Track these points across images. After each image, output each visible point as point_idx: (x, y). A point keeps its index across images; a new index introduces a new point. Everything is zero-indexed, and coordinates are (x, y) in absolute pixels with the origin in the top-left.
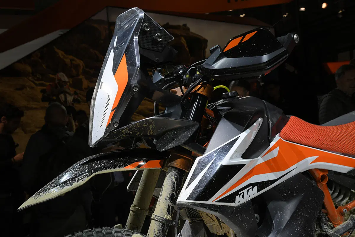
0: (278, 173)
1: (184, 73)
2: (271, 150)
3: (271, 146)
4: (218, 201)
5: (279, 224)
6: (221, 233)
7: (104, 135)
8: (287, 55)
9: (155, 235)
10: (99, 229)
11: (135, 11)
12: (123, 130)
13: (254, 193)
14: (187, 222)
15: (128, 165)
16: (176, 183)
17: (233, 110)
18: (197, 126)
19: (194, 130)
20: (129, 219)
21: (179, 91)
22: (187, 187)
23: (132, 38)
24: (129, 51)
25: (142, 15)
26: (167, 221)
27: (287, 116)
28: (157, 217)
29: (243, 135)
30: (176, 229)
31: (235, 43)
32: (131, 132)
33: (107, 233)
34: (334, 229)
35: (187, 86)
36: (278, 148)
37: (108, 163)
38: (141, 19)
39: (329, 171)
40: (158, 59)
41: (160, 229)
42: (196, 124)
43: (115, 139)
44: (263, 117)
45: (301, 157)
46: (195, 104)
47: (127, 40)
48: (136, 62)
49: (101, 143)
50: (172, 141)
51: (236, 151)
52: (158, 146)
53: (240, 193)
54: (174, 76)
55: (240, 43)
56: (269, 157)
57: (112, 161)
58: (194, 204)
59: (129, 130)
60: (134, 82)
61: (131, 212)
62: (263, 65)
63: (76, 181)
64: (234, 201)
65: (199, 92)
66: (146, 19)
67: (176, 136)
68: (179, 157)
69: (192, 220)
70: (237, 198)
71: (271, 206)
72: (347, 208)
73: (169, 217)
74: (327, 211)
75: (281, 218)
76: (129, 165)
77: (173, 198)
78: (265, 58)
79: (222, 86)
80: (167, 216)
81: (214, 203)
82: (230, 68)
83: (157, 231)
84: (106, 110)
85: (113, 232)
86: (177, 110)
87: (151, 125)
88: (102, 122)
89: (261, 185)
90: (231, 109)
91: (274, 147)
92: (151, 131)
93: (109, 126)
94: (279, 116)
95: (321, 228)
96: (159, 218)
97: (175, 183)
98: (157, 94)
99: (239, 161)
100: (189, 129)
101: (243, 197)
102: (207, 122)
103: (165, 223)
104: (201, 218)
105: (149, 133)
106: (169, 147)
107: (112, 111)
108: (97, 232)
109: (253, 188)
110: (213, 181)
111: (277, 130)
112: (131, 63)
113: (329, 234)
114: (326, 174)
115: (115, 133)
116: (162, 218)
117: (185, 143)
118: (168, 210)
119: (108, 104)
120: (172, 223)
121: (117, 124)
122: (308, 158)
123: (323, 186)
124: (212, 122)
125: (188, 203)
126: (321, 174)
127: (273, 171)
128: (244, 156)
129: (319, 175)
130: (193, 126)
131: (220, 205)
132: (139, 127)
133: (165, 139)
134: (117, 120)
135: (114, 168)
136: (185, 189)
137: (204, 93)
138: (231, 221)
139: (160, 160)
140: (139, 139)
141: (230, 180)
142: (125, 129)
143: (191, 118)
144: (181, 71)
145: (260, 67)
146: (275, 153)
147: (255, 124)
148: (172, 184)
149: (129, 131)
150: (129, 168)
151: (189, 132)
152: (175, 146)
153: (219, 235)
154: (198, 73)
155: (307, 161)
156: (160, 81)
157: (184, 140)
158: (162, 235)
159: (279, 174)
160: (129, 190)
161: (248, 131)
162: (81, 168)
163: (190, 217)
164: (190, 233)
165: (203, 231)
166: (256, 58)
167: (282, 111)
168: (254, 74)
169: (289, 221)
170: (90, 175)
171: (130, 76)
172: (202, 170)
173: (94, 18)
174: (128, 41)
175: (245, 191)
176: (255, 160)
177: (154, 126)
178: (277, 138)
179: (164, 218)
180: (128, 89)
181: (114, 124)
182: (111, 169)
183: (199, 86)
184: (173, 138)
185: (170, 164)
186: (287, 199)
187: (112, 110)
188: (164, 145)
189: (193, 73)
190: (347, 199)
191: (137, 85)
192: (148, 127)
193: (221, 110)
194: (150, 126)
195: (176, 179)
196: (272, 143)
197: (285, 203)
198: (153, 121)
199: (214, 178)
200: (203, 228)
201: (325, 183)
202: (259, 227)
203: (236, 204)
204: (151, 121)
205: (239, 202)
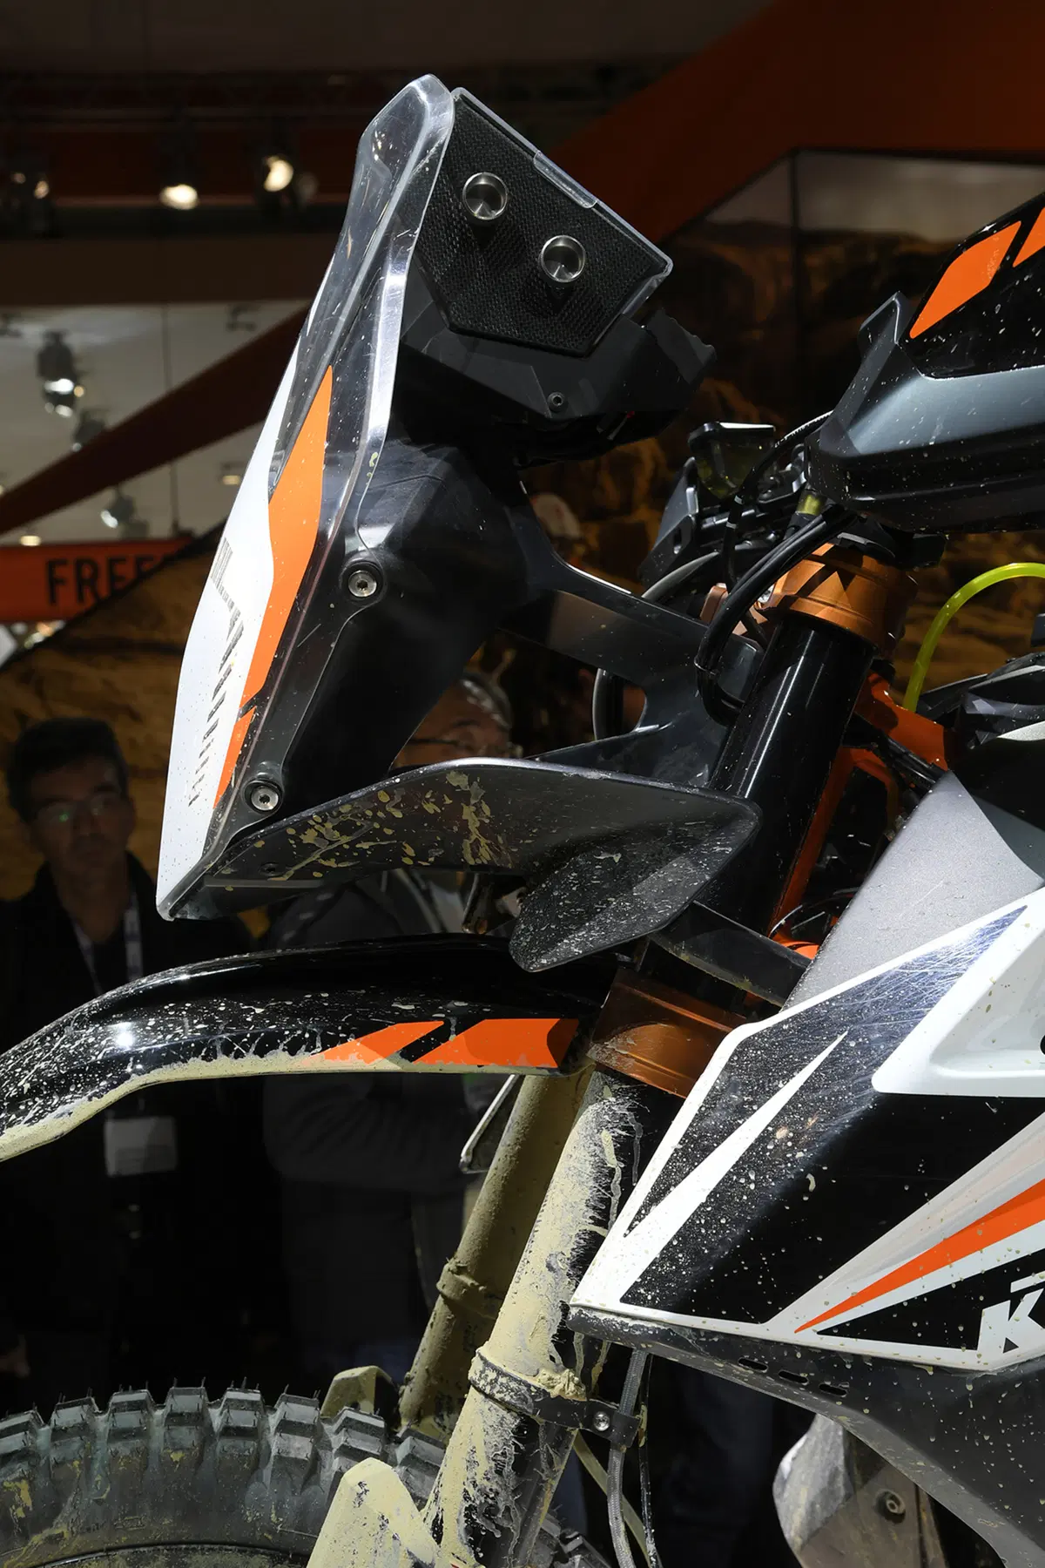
4: (842, 1330)
7: (204, 855)
9: (474, 1484)
11: (418, 102)
12: (304, 827)
15: (344, 1040)
16: (618, 1173)
19: (724, 849)
22: (639, 1213)
26: (552, 1405)
28: (492, 1375)
30: (615, 1461)
31: (973, 272)
32: (365, 846)
37: (237, 1019)
40: (558, 400)
41: (504, 1454)
42: (742, 816)
43: (279, 880)
48: (367, 418)
50: (591, 914)
52: (518, 938)
53: (1016, 1286)
54: (761, 508)
57: (259, 1011)
58: (669, 1335)
59: (342, 830)
60: (369, 541)
63: (27, 1118)
64: (969, 1340)
65: (810, 607)
67: (622, 880)
68: (651, 1015)
70: (994, 1319)
73: (564, 1384)
76: (351, 1040)
80: (548, 1374)
81: (811, 1339)
82: (928, 448)
83: (485, 1466)
84: (217, 708)
85: (273, 1420)
87: (468, 804)
88: (200, 774)
92: (477, 841)
93: (228, 802)
96: (503, 1380)
97: (612, 1172)
99: (1009, 1073)
100: (695, 842)
103: (541, 1421)
105: (475, 855)
106: (574, 946)
107: (242, 716)
110: (807, 1192)
112: (343, 422)
115: (259, 844)
116: (520, 1382)
117: (677, 927)
118: (563, 1341)
119: (229, 672)
120: (590, 1422)
121: (268, 793)
125: (631, 1323)
130: (719, 824)
131: (857, 1358)
132: (399, 815)
133: (558, 899)
134: (271, 769)
135: (261, 1052)
136: (625, 1230)
138: (947, 1468)
139: (556, 1021)
141: (931, 1196)
142: (317, 827)
148: (596, 1179)
149: (345, 839)
150: (353, 1057)
151: (696, 864)
157: (666, 910)
158: (515, 1492)
160: (470, 1166)
162: (79, 1038)
164: (837, 1458)
170: (112, 1085)
172: (743, 1112)
177: (486, 809)
179: (528, 1386)
181: (254, 790)
182: (238, 1055)
183: (811, 568)
184: (602, 896)
185: (594, 1054)
187: (244, 710)
188: (549, 930)
192: (455, 815)
194: (468, 813)
198: (470, 784)
199: (810, 1177)
203: (984, 1358)
204: (461, 781)
205: (1009, 1346)
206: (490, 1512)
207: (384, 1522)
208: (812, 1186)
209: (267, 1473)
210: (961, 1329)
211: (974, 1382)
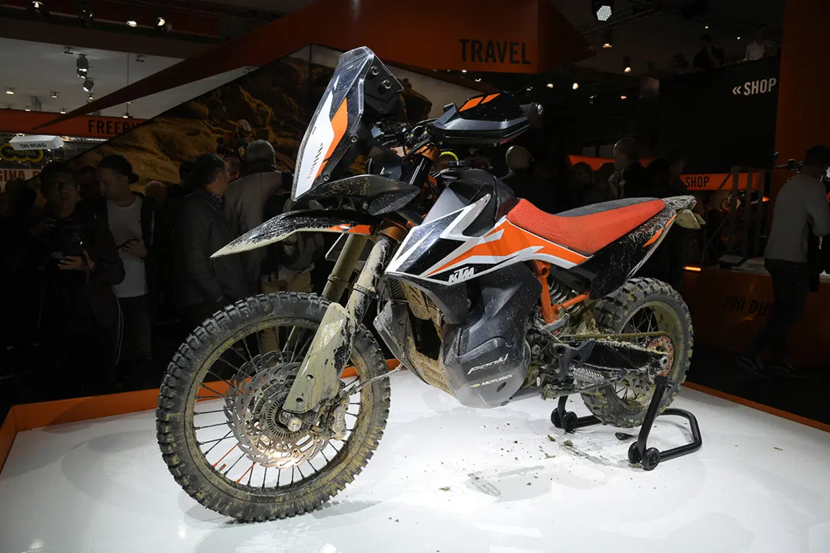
0: (499, 257)
1: (409, 131)
2: (494, 231)
3: (495, 227)
4: (431, 277)
5: (492, 310)
6: (426, 317)
7: (311, 188)
8: (528, 125)
9: (356, 305)
10: (294, 293)
11: (364, 51)
12: (333, 185)
13: (470, 274)
14: (389, 303)
16: (385, 253)
17: (459, 181)
18: (418, 192)
19: (414, 195)
20: (326, 289)
21: (400, 151)
22: (398, 257)
23: (357, 81)
24: (351, 95)
25: (371, 56)
26: (371, 293)
27: (518, 198)
29: (468, 209)
30: (379, 303)
31: (473, 103)
32: (342, 189)
33: (302, 298)
34: (546, 326)
35: (410, 146)
36: (503, 230)
37: (312, 221)
38: (370, 61)
39: (552, 264)
40: (382, 110)
41: (362, 301)
42: (417, 190)
43: (322, 195)
44: (492, 194)
45: (525, 244)
46: (418, 168)
47: (351, 82)
48: (358, 109)
49: (306, 198)
50: (387, 206)
51: (457, 226)
52: (369, 210)
53: (455, 272)
54: (396, 134)
55: (480, 103)
56: (492, 238)
57: (316, 220)
58: (404, 277)
59: (340, 186)
60: (353, 132)
61: (328, 281)
62: (501, 132)
63: (275, 236)
64: (447, 280)
65: (424, 154)
66: (375, 62)
67: (393, 200)
68: (392, 225)
69: (395, 302)
70: (451, 277)
71: (485, 291)
72: (562, 306)
73: (373, 289)
74: (543, 308)
75: (494, 305)
76: (335, 226)
77: (380, 269)
78: (504, 125)
79: (449, 153)
80: (371, 287)
81: (426, 279)
82: (464, 131)
83: (358, 302)
84: (316, 160)
85: (309, 298)
86: (397, 171)
87: (366, 183)
89: (479, 267)
90: (458, 179)
91: (499, 229)
92: (364, 190)
93: (318, 178)
94: (509, 196)
95: (533, 322)
96: (362, 288)
98: (376, 151)
99: (459, 236)
100: (408, 194)
101: (457, 277)
102: (428, 191)
103: (368, 295)
104: (406, 299)
105: (361, 194)
106: (383, 211)
108: (292, 296)
109: (469, 269)
110: (428, 254)
111: (505, 210)
112: (352, 110)
113: (539, 330)
114: (548, 267)
115: (323, 187)
117: (401, 210)
118: (373, 282)
119: (320, 153)
120: (375, 297)
121: (327, 177)
122: (532, 247)
123: (543, 279)
124: (434, 191)
125: (397, 275)
126: (543, 267)
127: (494, 254)
128: (465, 233)
129: (541, 267)
130: (413, 191)
131: (431, 282)
132: (352, 184)
133: (380, 202)
134: (328, 173)
135: (318, 227)
137: (430, 157)
139: (370, 226)
140: (346, 201)
142: (336, 185)
143: (411, 182)
144: (404, 130)
145: (498, 134)
146: (499, 235)
147: (482, 199)
149: (340, 188)
150: (334, 229)
151: (408, 198)
152: (390, 211)
153: (424, 320)
154: (426, 132)
155: (531, 250)
156: (378, 137)
157: (401, 206)
158: (363, 307)
159: (500, 259)
160: (327, 258)
161: (473, 205)
162: (281, 222)
163: (393, 297)
165: (406, 315)
166: (494, 123)
167: (513, 192)
168: (489, 141)
169: (502, 309)
170: (291, 231)
171: (350, 125)
173: (294, 56)
174: (352, 84)
175: (461, 271)
176: (475, 240)
177: (368, 185)
178: (503, 219)
179: (367, 289)
180: (346, 139)
181: (324, 177)
182: (314, 227)
183: (425, 147)
184: (389, 202)
185: (381, 232)
186: (504, 286)
187: (324, 161)
188: (378, 208)
189: (419, 132)
190: (565, 297)
191: (356, 135)
192: (362, 185)
193: (446, 179)
194: (365, 185)
195: (386, 249)
196: (497, 225)
197: (501, 290)
199: (429, 251)
200: (407, 312)
201: (545, 277)
202: (469, 312)
203: (449, 283)
204: (367, 179)
205: (452, 281)
206: (359, 310)
207: (340, 312)
209: (310, 306)
211: (447, 287)
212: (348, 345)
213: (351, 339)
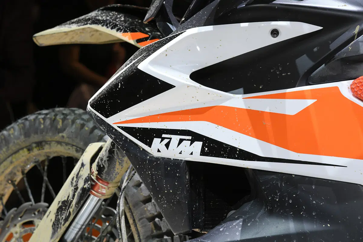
4: (122, 128)
13: (192, 151)
15: (128, 32)
51: (166, 55)
53: (164, 136)
64: (150, 145)
70: (156, 142)
81: (115, 126)
101: (167, 145)
109: (192, 142)
135: (112, 28)
150: (127, 37)
158: (107, 157)
175: (175, 138)
182: (107, 27)
199: (120, 84)
205: (159, 151)
206: (102, 160)
208: (119, 87)
210: (148, 141)
211: (150, 157)
212: (72, 201)
213: (76, 194)
